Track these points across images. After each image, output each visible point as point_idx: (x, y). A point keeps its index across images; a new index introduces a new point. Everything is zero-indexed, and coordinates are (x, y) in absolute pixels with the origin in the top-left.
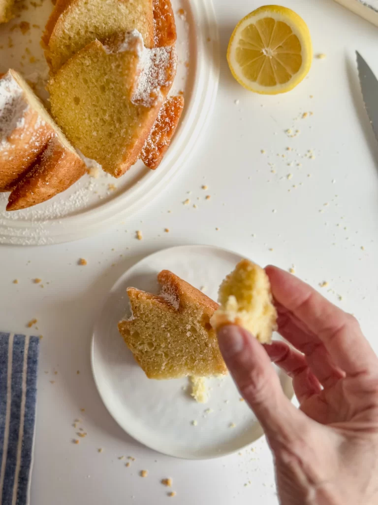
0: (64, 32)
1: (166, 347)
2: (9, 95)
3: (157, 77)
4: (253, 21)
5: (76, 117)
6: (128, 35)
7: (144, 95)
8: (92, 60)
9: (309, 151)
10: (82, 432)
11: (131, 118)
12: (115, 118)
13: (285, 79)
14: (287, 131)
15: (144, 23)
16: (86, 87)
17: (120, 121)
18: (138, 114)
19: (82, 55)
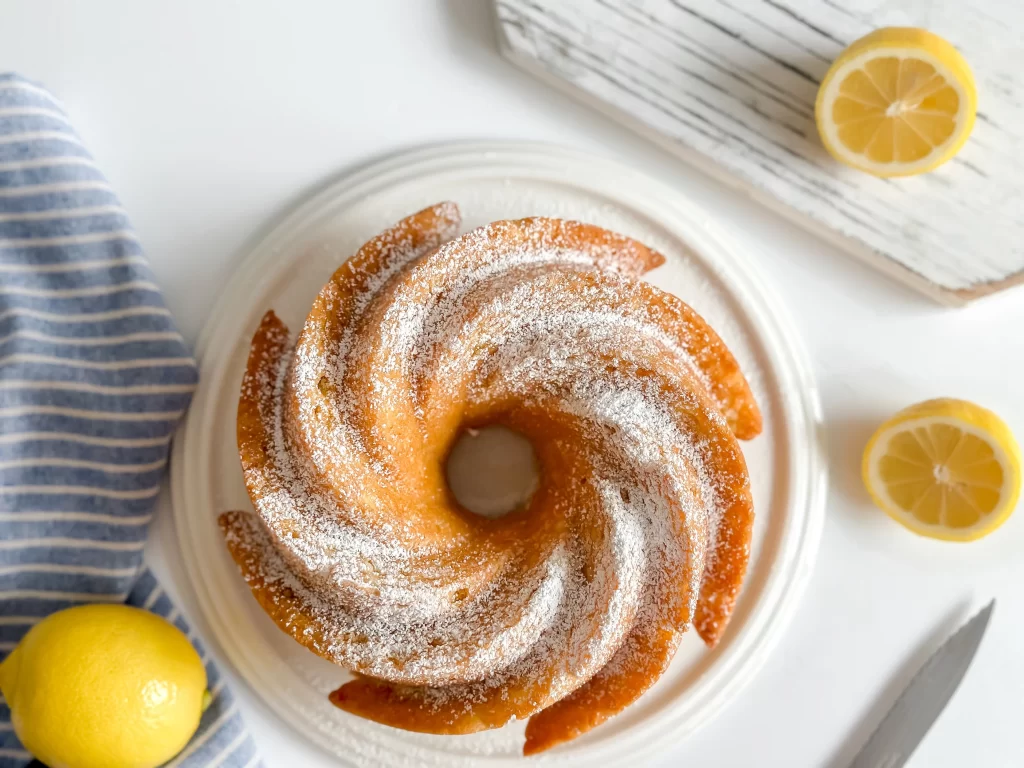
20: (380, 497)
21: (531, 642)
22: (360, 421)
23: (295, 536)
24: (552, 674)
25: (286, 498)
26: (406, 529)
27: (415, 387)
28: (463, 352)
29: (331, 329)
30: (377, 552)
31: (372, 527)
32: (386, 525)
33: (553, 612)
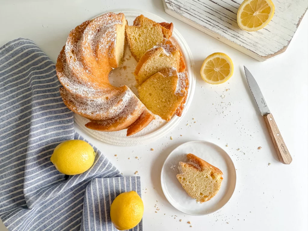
0: (144, 69)
1: (196, 183)
2: (129, 97)
3: (183, 84)
4: (211, 59)
5: (150, 100)
6: (170, 69)
7: (179, 91)
8: (157, 80)
9: (229, 103)
10: (158, 209)
11: (175, 100)
12: (167, 100)
13: (223, 78)
14: (221, 96)
15: (176, 64)
16: (154, 90)
17: (169, 101)
18: (178, 99)
19: (153, 78)
20: (88, 77)
21: (123, 108)
22: (81, 60)
23: (68, 85)
24: (127, 115)
25: (67, 79)
26: (94, 84)
27: (95, 53)
28: (104, 42)
29: (75, 40)
30: (88, 90)
31: (85, 84)
32: (88, 83)
33: (127, 101)
